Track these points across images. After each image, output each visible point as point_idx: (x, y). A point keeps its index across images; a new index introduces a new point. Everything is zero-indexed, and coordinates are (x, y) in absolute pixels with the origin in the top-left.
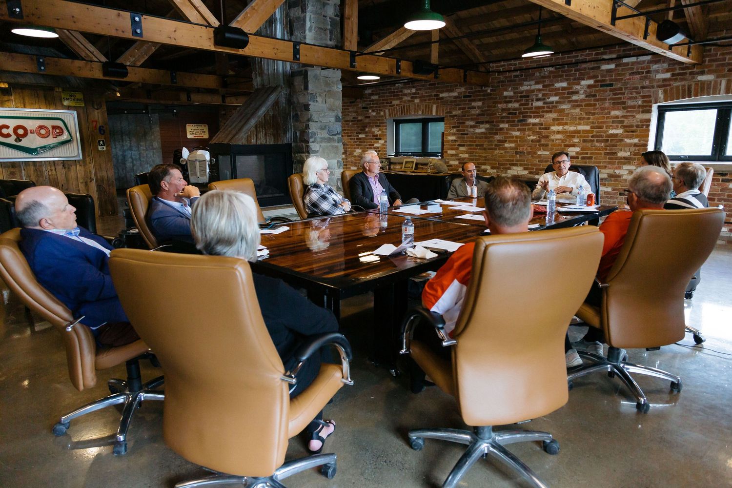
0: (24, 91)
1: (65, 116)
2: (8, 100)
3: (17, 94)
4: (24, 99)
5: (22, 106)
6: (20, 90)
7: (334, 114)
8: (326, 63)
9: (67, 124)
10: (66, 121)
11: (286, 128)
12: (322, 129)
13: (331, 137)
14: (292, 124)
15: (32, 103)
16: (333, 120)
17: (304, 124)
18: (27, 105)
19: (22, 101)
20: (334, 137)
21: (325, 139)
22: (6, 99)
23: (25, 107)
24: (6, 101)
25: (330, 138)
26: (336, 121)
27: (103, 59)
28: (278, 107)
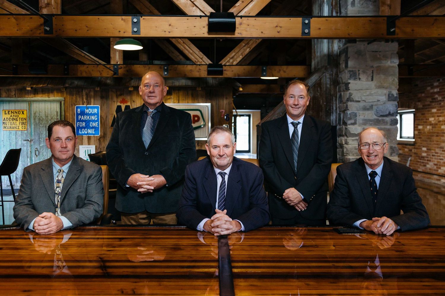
0: (179, 91)
1: (203, 108)
2: (169, 99)
3: (176, 94)
4: (179, 97)
5: (177, 102)
6: (177, 92)
7: (386, 91)
8: (349, 34)
9: (203, 114)
10: (203, 111)
11: (330, 109)
12: (365, 109)
13: (380, 118)
14: (338, 106)
15: (183, 100)
16: (384, 98)
17: (345, 104)
18: (180, 101)
19: (178, 99)
20: (384, 118)
21: (370, 120)
22: (168, 98)
23: (179, 103)
24: (168, 99)
25: (378, 120)
26: (389, 100)
27: (208, 62)
28: (321, 88)
